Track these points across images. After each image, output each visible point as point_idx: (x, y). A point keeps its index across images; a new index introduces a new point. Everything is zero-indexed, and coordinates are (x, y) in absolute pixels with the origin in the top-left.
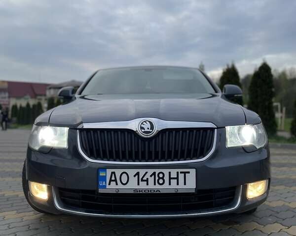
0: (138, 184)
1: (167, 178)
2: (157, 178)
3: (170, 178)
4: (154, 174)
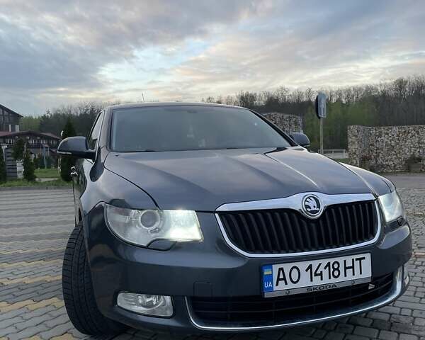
0: (312, 280)
1: (342, 269)
2: (332, 270)
3: (346, 268)
4: (328, 265)
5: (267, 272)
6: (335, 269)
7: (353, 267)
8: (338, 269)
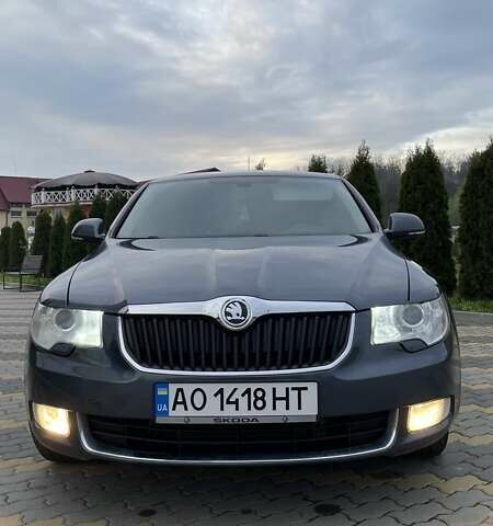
0: (222, 409)
1: (269, 399)
2: (253, 399)
3: (275, 399)
4: (248, 391)
5: (161, 392)
6: (257, 399)
7: (287, 399)
8: (262, 398)
